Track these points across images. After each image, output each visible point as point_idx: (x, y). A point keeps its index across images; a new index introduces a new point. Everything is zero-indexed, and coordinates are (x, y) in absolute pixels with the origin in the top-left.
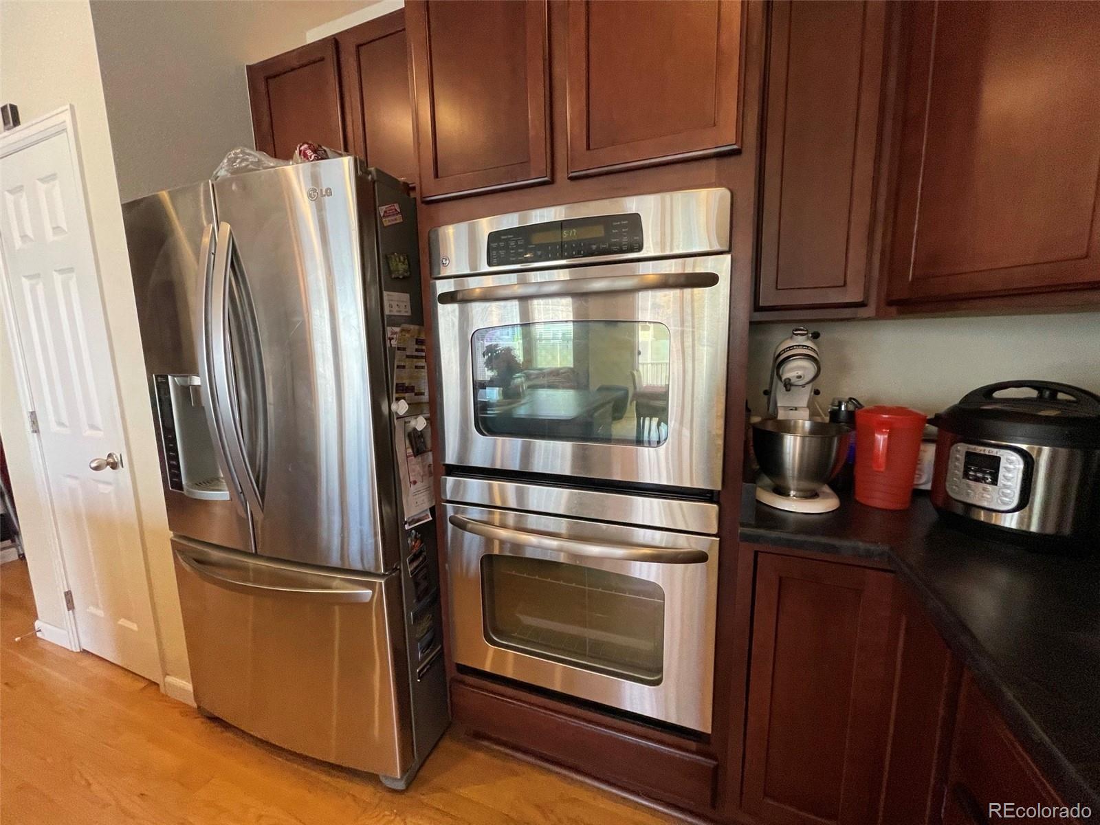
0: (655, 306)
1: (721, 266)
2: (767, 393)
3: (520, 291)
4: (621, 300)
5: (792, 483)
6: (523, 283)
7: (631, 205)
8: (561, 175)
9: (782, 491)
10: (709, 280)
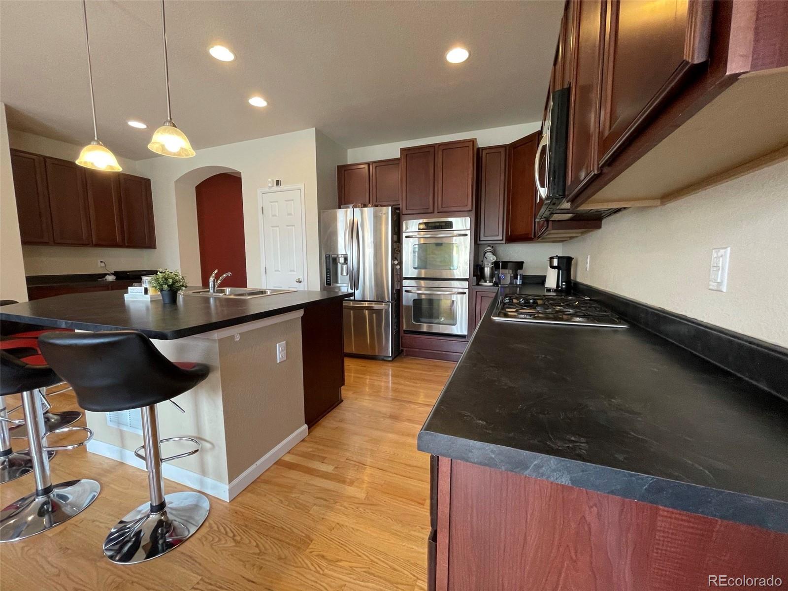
0: (455, 240)
1: (468, 232)
2: (482, 261)
3: (418, 236)
4: (449, 238)
5: (488, 279)
6: (418, 235)
7: (450, 219)
8: (436, 211)
9: (486, 282)
10: (466, 235)
